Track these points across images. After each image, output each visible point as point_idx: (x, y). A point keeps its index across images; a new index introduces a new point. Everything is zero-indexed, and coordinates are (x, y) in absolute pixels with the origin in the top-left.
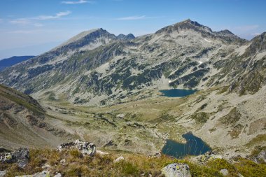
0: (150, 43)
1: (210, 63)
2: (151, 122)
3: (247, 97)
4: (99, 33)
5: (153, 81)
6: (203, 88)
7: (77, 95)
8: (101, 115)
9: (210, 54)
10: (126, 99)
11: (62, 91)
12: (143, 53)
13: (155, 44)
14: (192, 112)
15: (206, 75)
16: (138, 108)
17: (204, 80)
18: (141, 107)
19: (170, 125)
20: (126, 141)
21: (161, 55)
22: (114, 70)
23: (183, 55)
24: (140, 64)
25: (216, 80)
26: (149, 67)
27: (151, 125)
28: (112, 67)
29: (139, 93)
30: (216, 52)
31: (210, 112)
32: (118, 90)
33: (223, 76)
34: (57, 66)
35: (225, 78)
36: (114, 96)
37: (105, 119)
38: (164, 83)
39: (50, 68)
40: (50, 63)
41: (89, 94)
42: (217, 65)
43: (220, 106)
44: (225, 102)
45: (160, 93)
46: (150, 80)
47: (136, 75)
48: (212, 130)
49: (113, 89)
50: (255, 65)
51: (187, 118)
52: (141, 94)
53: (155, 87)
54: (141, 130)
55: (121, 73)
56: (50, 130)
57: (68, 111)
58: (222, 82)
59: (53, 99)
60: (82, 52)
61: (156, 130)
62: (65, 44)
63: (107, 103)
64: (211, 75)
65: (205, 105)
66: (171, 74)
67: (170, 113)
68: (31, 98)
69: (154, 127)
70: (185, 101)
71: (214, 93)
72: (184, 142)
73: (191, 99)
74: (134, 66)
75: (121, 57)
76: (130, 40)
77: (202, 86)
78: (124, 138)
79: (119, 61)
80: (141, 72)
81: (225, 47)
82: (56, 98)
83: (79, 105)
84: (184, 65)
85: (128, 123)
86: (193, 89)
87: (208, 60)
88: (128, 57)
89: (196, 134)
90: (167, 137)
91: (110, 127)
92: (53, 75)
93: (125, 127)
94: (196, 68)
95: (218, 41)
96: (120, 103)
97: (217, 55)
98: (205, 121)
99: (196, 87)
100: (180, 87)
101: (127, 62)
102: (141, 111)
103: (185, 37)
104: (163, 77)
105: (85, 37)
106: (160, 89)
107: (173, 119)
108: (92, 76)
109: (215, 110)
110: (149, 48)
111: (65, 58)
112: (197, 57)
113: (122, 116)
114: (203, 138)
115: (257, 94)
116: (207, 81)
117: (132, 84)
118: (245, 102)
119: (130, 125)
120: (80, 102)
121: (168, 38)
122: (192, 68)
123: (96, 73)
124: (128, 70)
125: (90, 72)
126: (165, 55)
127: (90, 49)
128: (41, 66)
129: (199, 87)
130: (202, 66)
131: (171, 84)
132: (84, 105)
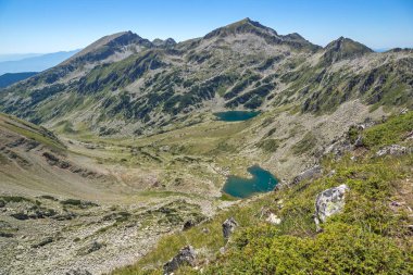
0: (198, 50)
1: (277, 76)
2: (206, 154)
3: (325, 118)
4: (127, 38)
5: (203, 102)
6: (269, 108)
7: (102, 124)
8: (140, 149)
9: (276, 65)
10: (170, 126)
11: (80, 119)
12: (189, 64)
13: (203, 52)
14: (257, 140)
15: (272, 92)
16: (186, 137)
17: (269, 98)
18: (191, 136)
19: (229, 157)
20: (177, 180)
21: (214, 67)
22: (151, 88)
23: (242, 66)
24: (186, 79)
25: (285, 98)
26: (197, 83)
27: (207, 158)
28: (148, 85)
29: (186, 117)
30: (283, 62)
31: (280, 138)
32: (158, 116)
33: (293, 93)
34: (71, 85)
35: (296, 95)
36: (154, 123)
37: (146, 154)
38: (218, 103)
39: (62, 88)
40: (61, 81)
41: (120, 122)
42: (285, 79)
43: (292, 131)
44: (298, 125)
45: (214, 117)
46: (200, 101)
47: (181, 94)
48: (282, 161)
49: (151, 114)
50: (331, 78)
51: (252, 148)
52: (188, 120)
53: (208, 108)
54: (195, 164)
55: (160, 93)
56: (77, 171)
57: (95, 145)
58: (292, 101)
59: (71, 131)
60: (105, 65)
61: (213, 165)
62: (81, 55)
63: (145, 132)
64: (278, 92)
65: (274, 130)
66: (227, 91)
67: (230, 142)
68: (46, 130)
69: (210, 161)
70: (248, 125)
71: (284, 114)
72: (250, 177)
73: (256, 123)
74: (178, 81)
75: (160, 70)
76: (170, 47)
77: (267, 106)
78: (174, 177)
79: (157, 76)
80: (187, 90)
81: (294, 54)
82: (75, 128)
83: (107, 137)
84: (244, 79)
85: (176, 157)
86: (257, 110)
87: (274, 72)
88: (169, 71)
89: (264, 166)
90: (228, 173)
91: (154, 164)
92: (67, 97)
93: (173, 163)
94: (259, 84)
95: (285, 48)
96: (162, 132)
97: (285, 66)
98: (275, 150)
99: (260, 108)
100: (240, 108)
101: (168, 77)
102: (191, 141)
103: (244, 41)
104: (217, 95)
105: (108, 44)
106: (213, 111)
107: (233, 150)
108: (122, 97)
109: (286, 136)
110: (197, 57)
111: (82, 74)
112: (261, 69)
113: (167, 148)
114: (273, 171)
115: (334, 114)
116: (272, 100)
117: (177, 106)
118: (321, 125)
119: (179, 160)
120: (108, 133)
121: (221, 45)
122: (254, 83)
123: (126, 93)
124: (170, 88)
125: (118, 91)
126: (219, 66)
127: (116, 60)
128: (49, 85)
129: (263, 108)
130: (267, 80)
131: (228, 105)
132: (113, 136)
